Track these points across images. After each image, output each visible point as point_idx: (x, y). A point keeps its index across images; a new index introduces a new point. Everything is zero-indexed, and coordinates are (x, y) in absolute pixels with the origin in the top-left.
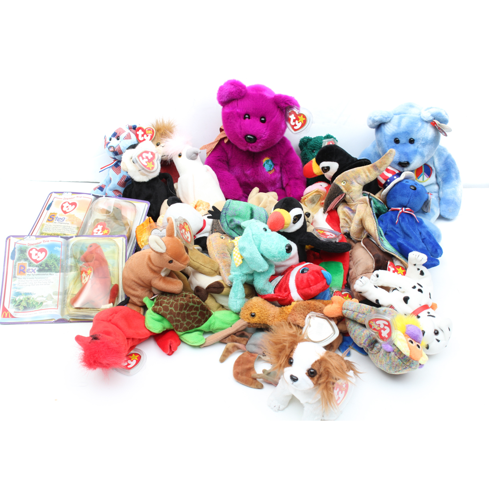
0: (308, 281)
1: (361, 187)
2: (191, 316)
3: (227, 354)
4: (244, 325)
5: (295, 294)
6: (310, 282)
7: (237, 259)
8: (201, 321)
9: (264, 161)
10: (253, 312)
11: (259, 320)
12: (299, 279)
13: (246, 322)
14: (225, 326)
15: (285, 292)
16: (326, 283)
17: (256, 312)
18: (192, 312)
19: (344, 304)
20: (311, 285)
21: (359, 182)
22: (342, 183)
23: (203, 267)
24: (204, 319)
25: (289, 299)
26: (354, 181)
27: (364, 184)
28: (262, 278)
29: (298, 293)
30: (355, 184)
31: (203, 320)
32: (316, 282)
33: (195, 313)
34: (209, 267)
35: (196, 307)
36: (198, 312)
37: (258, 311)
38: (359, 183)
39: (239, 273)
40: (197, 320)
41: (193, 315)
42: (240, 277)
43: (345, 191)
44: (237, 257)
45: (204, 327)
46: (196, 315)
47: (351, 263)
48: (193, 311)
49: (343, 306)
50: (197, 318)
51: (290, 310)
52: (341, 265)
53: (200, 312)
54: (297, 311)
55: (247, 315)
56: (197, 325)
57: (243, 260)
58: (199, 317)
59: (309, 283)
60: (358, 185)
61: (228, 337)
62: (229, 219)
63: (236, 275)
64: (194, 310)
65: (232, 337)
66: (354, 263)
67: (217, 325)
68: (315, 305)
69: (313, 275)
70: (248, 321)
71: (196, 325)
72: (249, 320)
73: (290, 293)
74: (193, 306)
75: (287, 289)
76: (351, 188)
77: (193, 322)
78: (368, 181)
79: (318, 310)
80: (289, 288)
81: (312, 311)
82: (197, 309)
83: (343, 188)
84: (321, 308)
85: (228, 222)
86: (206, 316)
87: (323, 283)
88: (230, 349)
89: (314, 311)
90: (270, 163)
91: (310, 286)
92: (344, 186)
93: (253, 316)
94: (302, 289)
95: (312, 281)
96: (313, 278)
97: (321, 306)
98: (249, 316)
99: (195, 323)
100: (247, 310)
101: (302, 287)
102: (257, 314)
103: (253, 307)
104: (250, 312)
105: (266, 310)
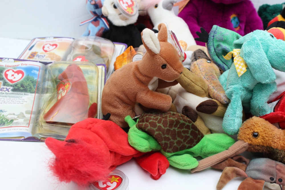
2: (183, 134)
3: (225, 180)
4: (244, 147)
7: (240, 67)
9: (232, 17)
10: (256, 131)
11: (263, 141)
13: (247, 143)
17: (259, 131)
18: (183, 130)
24: (196, 139)
28: (263, 95)
31: (195, 141)
33: (187, 132)
34: (200, 85)
35: (187, 125)
36: (190, 131)
37: (262, 130)
39: (240, 86)
40: (189, 139)
41: (184, 133)
44: (240, 65)
45: (196, 148)
46: (188, 133)
48: (184, 129)
50: (189, 137)
53: (192, 131)
55: (248, 134)
56: (189, 145)
57: (248, 68)
58: (191, 137)
61: (224, 161)
62: (216, 44)
63: (236, 88)
64: (186, 128)
65: (229, 161)
67: (211, 147)
70: (250, 142)
71: (187, 145)
74: (183, 124)
77: (184, 141)
85: (215, 47)
86: (199, 136)
88: (230, 173)
90: (236, 20)
93: (255, 136)
98: (251, 136)
99: (187, 143)
100: (249, 129)
102: (260, 133)
103: (256, 126)
104: (252, 131)
105: (270, 130)
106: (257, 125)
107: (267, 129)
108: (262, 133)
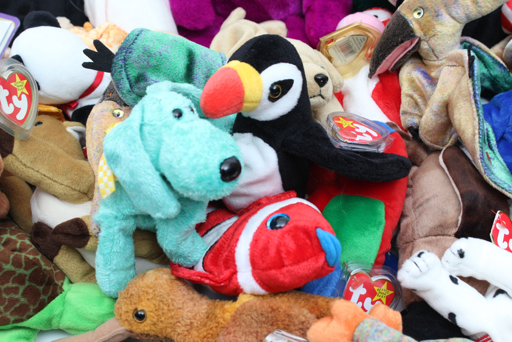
0: (278, 252)
1: (459, 27)
2: (4, 295)
4: (118, 335)
5: (246, 278)
6: (284, 256)
7: (105, 179)
8: (28, 309)
10: (139, 309)
11: (153, 328)
12: (261, 244)
13: (124, 328)
14: (84, 324)
15: (227, 268)
16: (326, 261)
17: (146, 309)
18: (5, 286)
19: (359, 328)
20: (286, 263)
21: (454, 14)
22: (416, 15)
23: (50, 181)
24: (34, 304)
25: (231, 285)
26: (443, 11)
27: (465, 21)
29: (255, 277)
30: (446, 18)
31: (32, 308)
32: (300, 256)
33: (16, 290)
34: (65, 183)
35: (20, 275)
36: (22, 289)
37: (153, 308)
38: (453, 18)
39: (114, 213)
40: (18, 305)
41: (8, 294)
42: (118, 222)
43: (419, 33)
46: (17, 293)
47: (409, 202)
48: (10, 285)
49: (356, 333)
50: (17, 300)
51: (228, 316)
52: (381, 208)
53: (29, 286)
54: (240, 325)
55: (127, 312)
56: (17, 317)
57: (117, 183)
58: (23, 300)
59: (281, 258)
60: (452, 21)
64: (13, 282)
66: (414, 203)
68: (289, 316)
69: (295, 238)
70: (128, 328)
71: (12, 319)
72: (130, 324)
73: (235, 272)
74: (11, 273)
75: (230, 263)
76: (433, 26)
77: (6, 309)
78: (475, 13)
79: (297, 328)
80: (234, 260)
81: (278, 328)
82: (20, 279)
83: (415, 26)
84: (303, 323)
85: (133, 80)
86: (42, 297)
87: (317, 261)
89: (287, 328)
91: (283, 266)
92: (417, 21)
93: (140, 317)
94: (263, 270)
95: (288, 253)
96: (292, 245)
97: (303, 319)
98: (131, 316)
99: (12, 314)
101: (264, 266)
102: (148, 313)
103: (143, 297)
104: (134, 307)
105: (171, 307)
106: (145, 296)
107: (166, 305)
108: (152, 314)
